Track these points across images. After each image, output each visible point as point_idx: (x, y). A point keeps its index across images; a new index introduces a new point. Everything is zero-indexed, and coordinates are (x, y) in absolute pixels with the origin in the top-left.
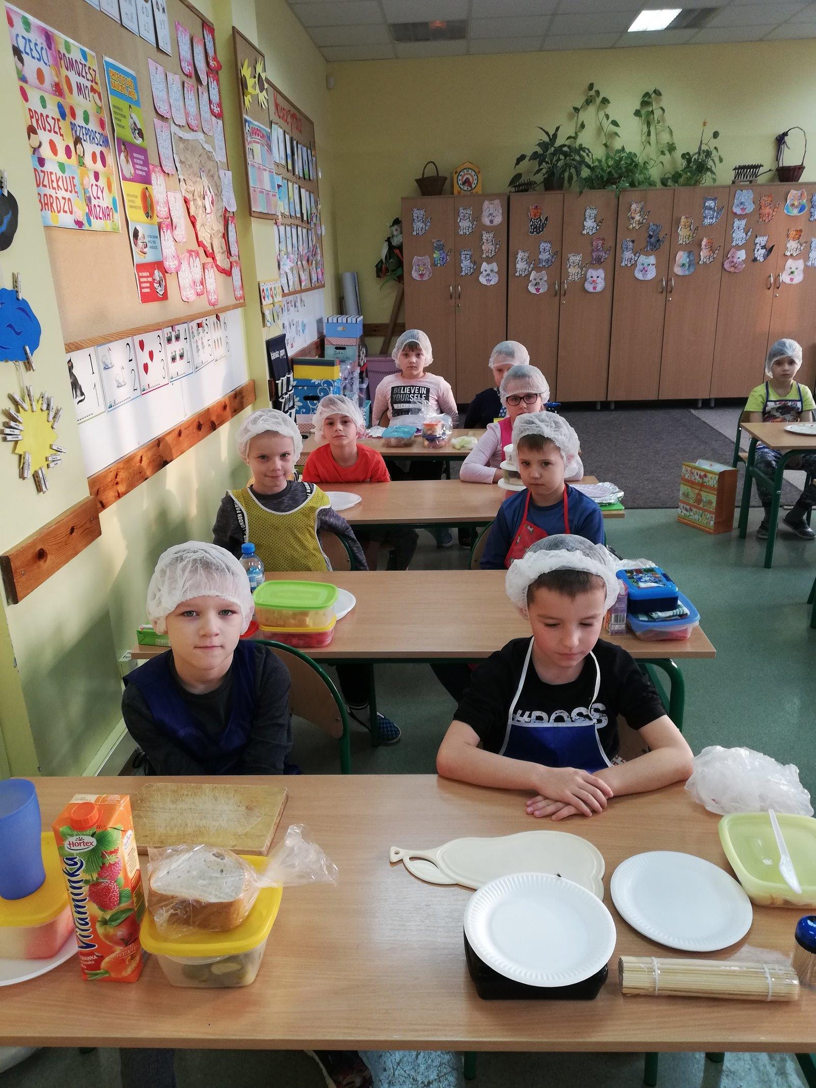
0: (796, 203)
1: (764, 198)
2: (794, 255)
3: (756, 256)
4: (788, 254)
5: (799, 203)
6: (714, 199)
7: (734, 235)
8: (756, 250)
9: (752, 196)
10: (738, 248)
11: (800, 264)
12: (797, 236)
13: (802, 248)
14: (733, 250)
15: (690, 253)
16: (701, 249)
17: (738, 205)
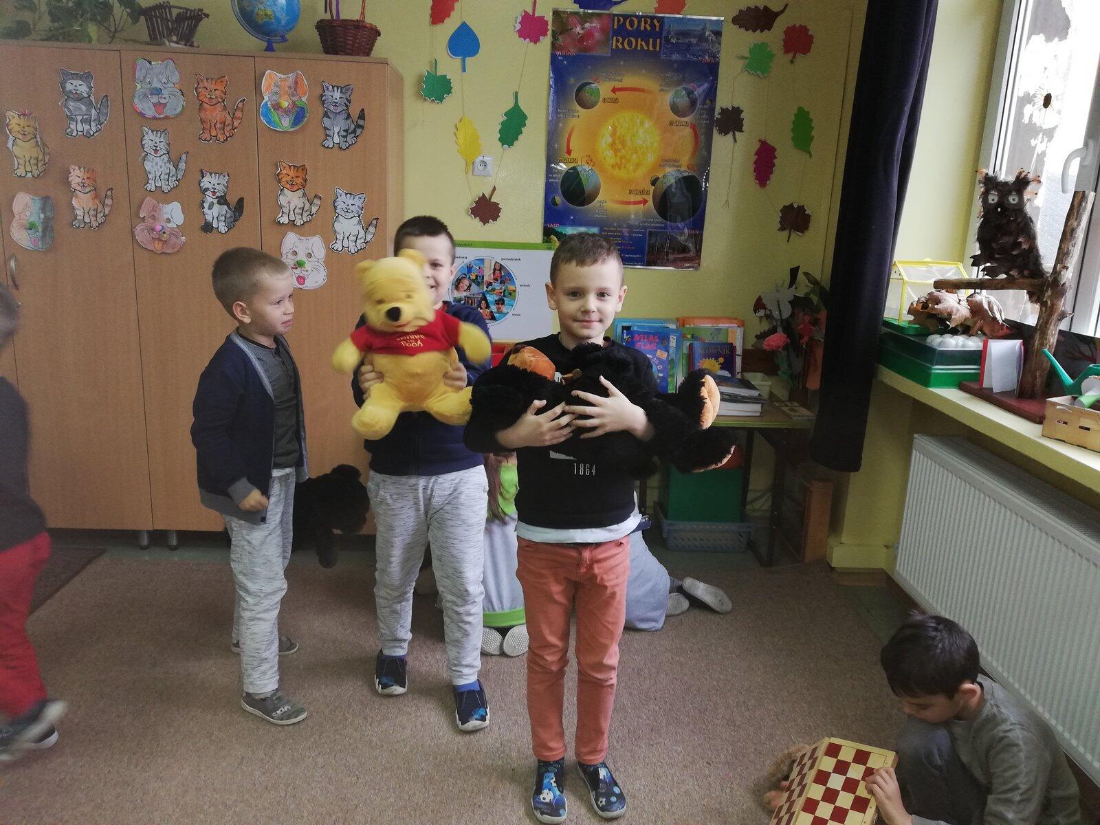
0: (285, 104)
1: (206, 84)
2: (298, 222)
3: (209, 218)
4: (285, 220)
5: (294, 104)
6: (86, 77)
7: (148, 165)
8: (206, 205)
9: (176, 78)
10: (164, 196)
11: (316, 244)
12: (300, 181)
13: (314, 210)
14: (149, 201)
15: (45, 199)
16: (72, 193)
17: (145, 96)
